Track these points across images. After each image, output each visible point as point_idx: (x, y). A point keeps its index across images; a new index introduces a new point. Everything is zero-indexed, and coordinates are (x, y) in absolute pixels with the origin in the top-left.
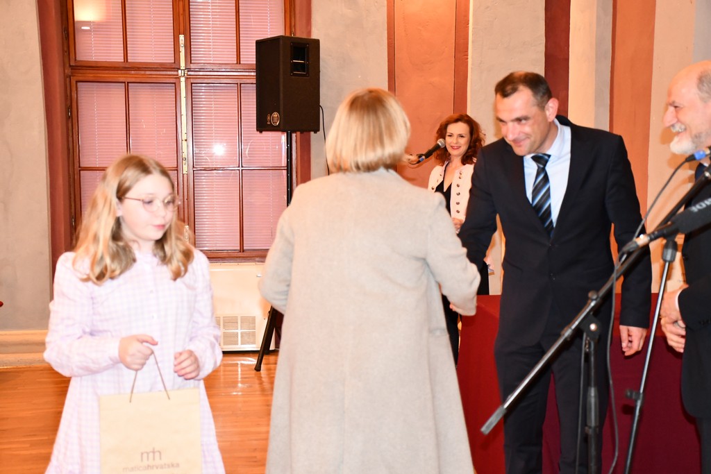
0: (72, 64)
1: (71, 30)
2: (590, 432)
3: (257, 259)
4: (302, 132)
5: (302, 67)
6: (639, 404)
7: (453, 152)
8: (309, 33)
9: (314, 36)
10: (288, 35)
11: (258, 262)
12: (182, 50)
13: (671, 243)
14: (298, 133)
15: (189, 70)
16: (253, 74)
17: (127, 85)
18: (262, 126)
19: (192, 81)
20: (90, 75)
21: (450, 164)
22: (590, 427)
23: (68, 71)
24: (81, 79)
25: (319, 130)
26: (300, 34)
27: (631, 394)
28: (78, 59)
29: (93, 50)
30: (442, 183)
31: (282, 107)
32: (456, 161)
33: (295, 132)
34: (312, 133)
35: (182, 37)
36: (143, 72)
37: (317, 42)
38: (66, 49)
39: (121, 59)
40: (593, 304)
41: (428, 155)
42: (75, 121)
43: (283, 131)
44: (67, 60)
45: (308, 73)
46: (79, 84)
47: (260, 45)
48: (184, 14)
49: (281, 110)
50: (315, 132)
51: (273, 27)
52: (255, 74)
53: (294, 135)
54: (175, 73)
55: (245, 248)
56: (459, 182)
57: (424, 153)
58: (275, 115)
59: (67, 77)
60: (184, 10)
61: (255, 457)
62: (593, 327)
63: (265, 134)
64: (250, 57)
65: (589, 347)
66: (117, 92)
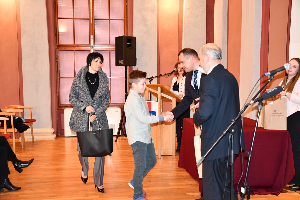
0: (58, 45)
1: (57, 34)
2: (232, 165)
3: (115, 106)
4: (130, 66)
5: (130, 45)
6: (250, 156)
7: (180, 73)
8: (132, 35)
9: (134, 36)
10: (125, 35)
11: (116, 107)
12: (92, 40)
13: (261, 103)
14: (129, 66)
15: (94, 46)
16: (114, 48)
17: (75, 51)
18: (117, 64)
19: (95, 50)
20: (63, 48)
21: (179, 76)
22: (231, 163)
23: (56, 47)
24: (61, 49)
25: (135, 65)
26: (129, 35)
27: (248, 153)
28: (59, 43)
29: (64, 40)
30: (176, 82)
31: (124, 58)
32: (181, 75)
33: (128, 66)
34: (133, 66)
35: (92, 36)
36: (80, 47)
37: (135, 38)
38: (56, 40)
39: (73, 43)
40: (233, 123)
41: (171, 73)
42: (58, 63)
43: (124, 66)
44: (56, 44)
45: (132, 47)
46: (60, 51)
47: (116, 38)
48: (93, 29)
49: (124, 59)
50: (134, 66)
51: (121, 33)
52: (115, 48)
53: (127, 67)
54: (90, 47)
55: (111, 103)
56: (182, 82)
57: (170, 73)
58: (122, 60)
59: (56, 49)
60: (93, 28)
61: (117, 170)
62: (233, 130)
63: (118, 67)
64: (113, 42)
65: (231, 137)
66: (71, 54)
